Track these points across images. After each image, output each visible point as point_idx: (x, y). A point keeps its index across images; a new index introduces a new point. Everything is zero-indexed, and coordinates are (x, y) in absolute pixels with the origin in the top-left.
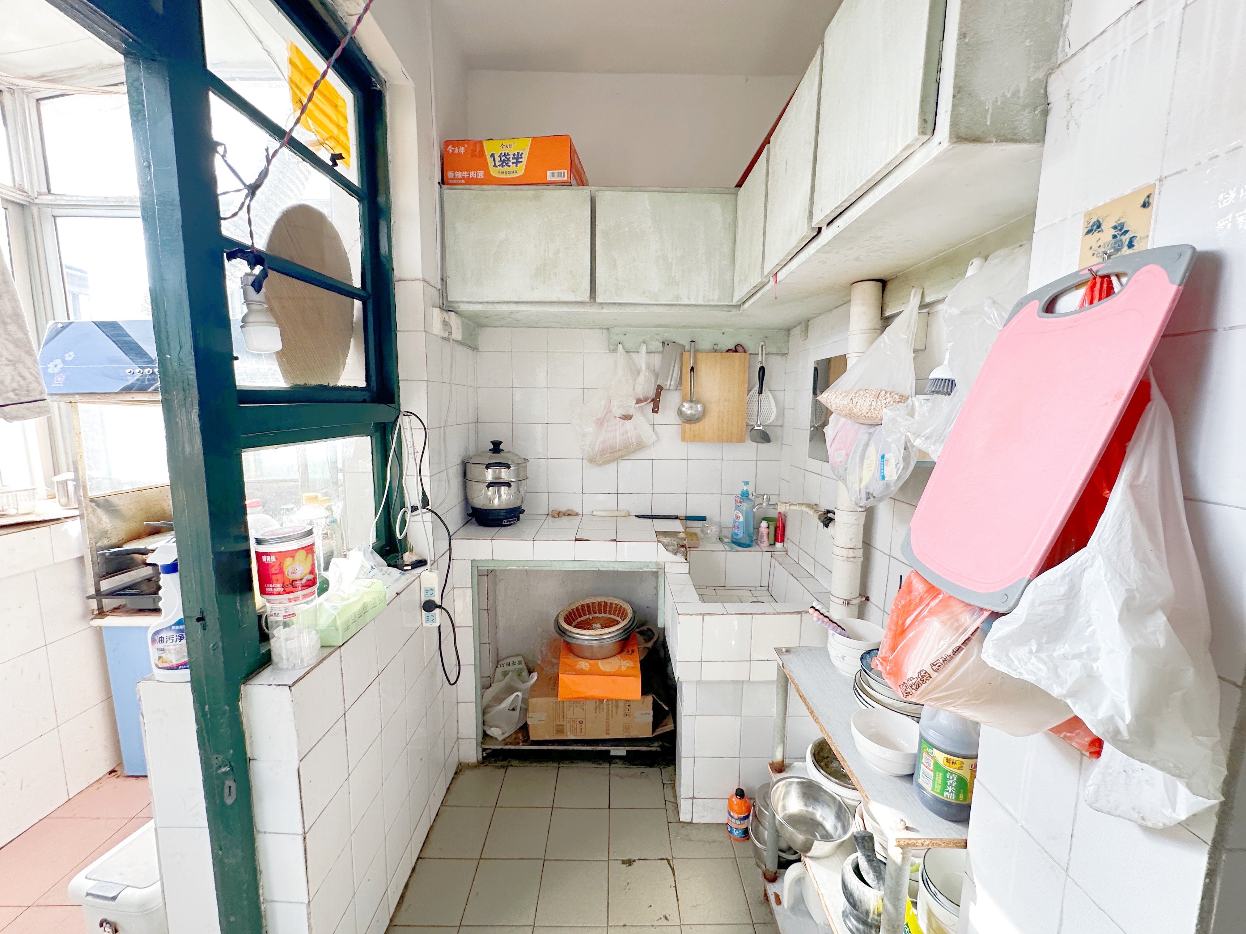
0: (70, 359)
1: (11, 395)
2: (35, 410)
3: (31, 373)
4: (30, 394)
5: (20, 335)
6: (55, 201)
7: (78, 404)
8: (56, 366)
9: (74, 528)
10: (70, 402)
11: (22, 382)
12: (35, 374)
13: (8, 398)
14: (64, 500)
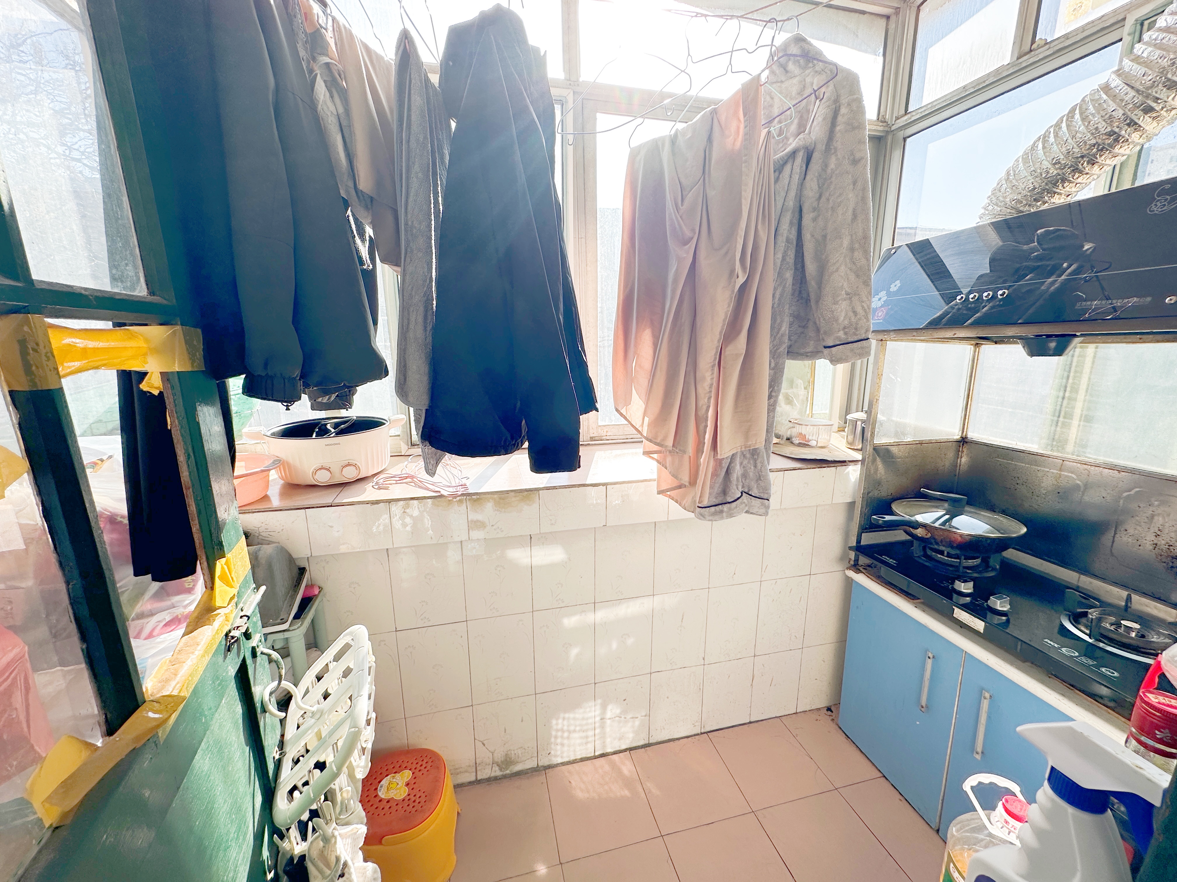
0: (895, 289)
1: (841, 334)
2: (858, 351)
3: (863, 307)
4: (858, 333)
5: (863, 261)
6: (910, 118)
7: (888, 342)
8: (880, 299)
9: (854, 473)
10: (882, 340)
11: (853, 320)
12: (866, 308)
13: (838, 338)
14: (850, 438)
